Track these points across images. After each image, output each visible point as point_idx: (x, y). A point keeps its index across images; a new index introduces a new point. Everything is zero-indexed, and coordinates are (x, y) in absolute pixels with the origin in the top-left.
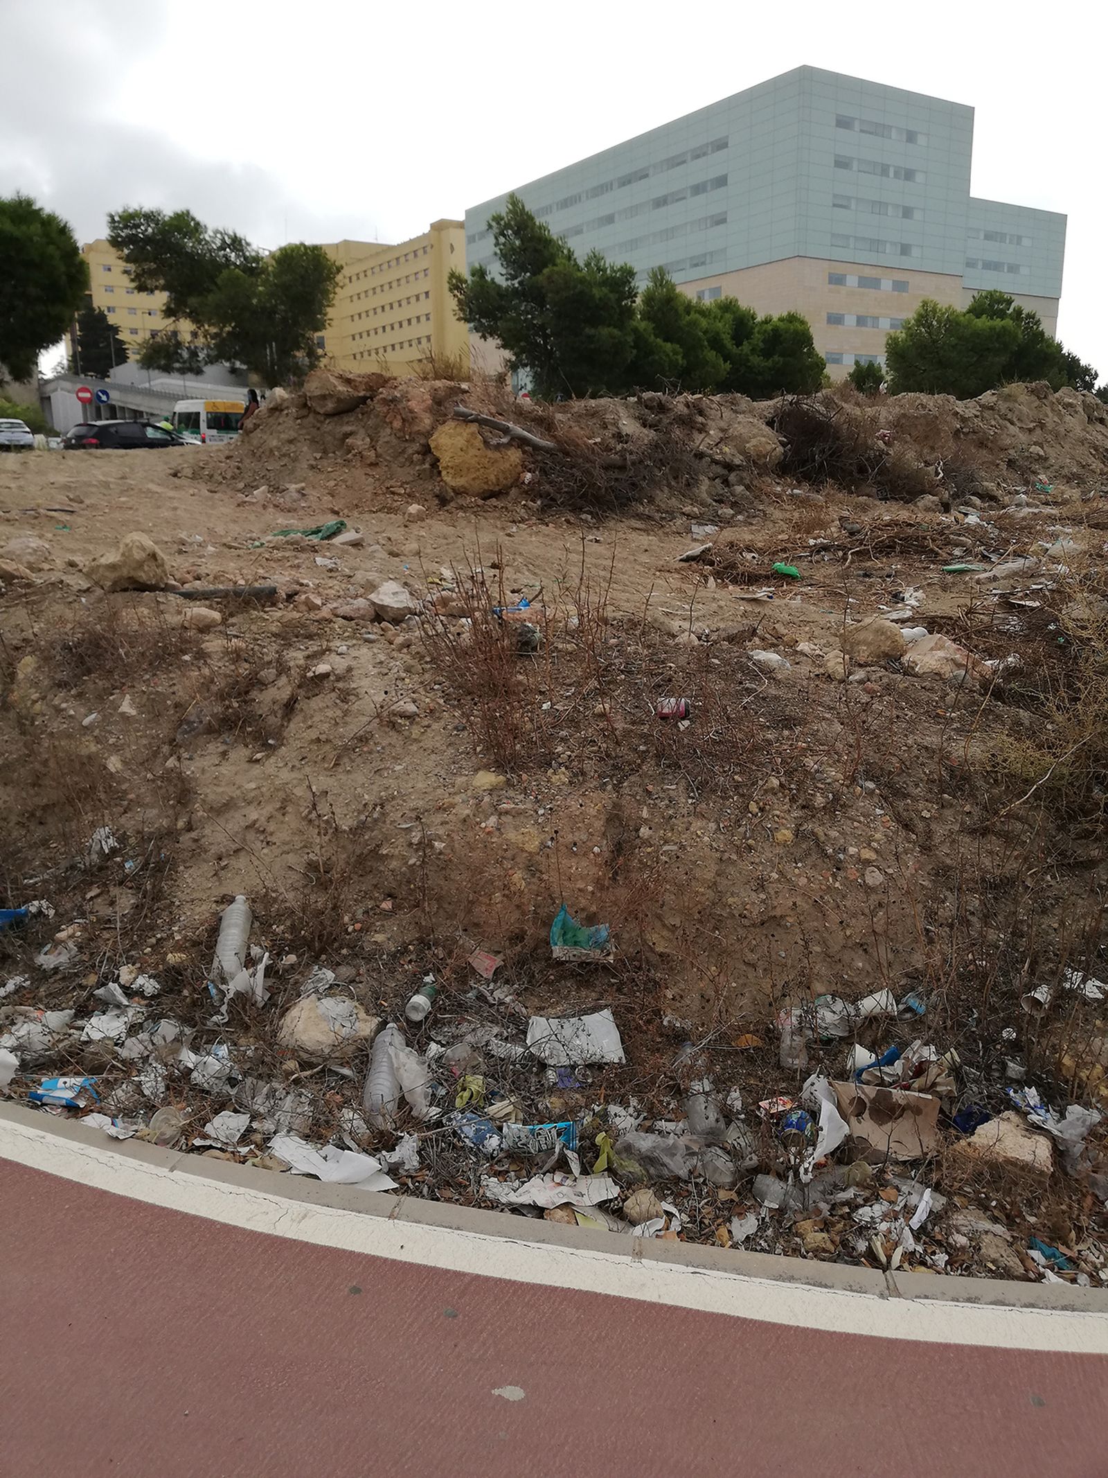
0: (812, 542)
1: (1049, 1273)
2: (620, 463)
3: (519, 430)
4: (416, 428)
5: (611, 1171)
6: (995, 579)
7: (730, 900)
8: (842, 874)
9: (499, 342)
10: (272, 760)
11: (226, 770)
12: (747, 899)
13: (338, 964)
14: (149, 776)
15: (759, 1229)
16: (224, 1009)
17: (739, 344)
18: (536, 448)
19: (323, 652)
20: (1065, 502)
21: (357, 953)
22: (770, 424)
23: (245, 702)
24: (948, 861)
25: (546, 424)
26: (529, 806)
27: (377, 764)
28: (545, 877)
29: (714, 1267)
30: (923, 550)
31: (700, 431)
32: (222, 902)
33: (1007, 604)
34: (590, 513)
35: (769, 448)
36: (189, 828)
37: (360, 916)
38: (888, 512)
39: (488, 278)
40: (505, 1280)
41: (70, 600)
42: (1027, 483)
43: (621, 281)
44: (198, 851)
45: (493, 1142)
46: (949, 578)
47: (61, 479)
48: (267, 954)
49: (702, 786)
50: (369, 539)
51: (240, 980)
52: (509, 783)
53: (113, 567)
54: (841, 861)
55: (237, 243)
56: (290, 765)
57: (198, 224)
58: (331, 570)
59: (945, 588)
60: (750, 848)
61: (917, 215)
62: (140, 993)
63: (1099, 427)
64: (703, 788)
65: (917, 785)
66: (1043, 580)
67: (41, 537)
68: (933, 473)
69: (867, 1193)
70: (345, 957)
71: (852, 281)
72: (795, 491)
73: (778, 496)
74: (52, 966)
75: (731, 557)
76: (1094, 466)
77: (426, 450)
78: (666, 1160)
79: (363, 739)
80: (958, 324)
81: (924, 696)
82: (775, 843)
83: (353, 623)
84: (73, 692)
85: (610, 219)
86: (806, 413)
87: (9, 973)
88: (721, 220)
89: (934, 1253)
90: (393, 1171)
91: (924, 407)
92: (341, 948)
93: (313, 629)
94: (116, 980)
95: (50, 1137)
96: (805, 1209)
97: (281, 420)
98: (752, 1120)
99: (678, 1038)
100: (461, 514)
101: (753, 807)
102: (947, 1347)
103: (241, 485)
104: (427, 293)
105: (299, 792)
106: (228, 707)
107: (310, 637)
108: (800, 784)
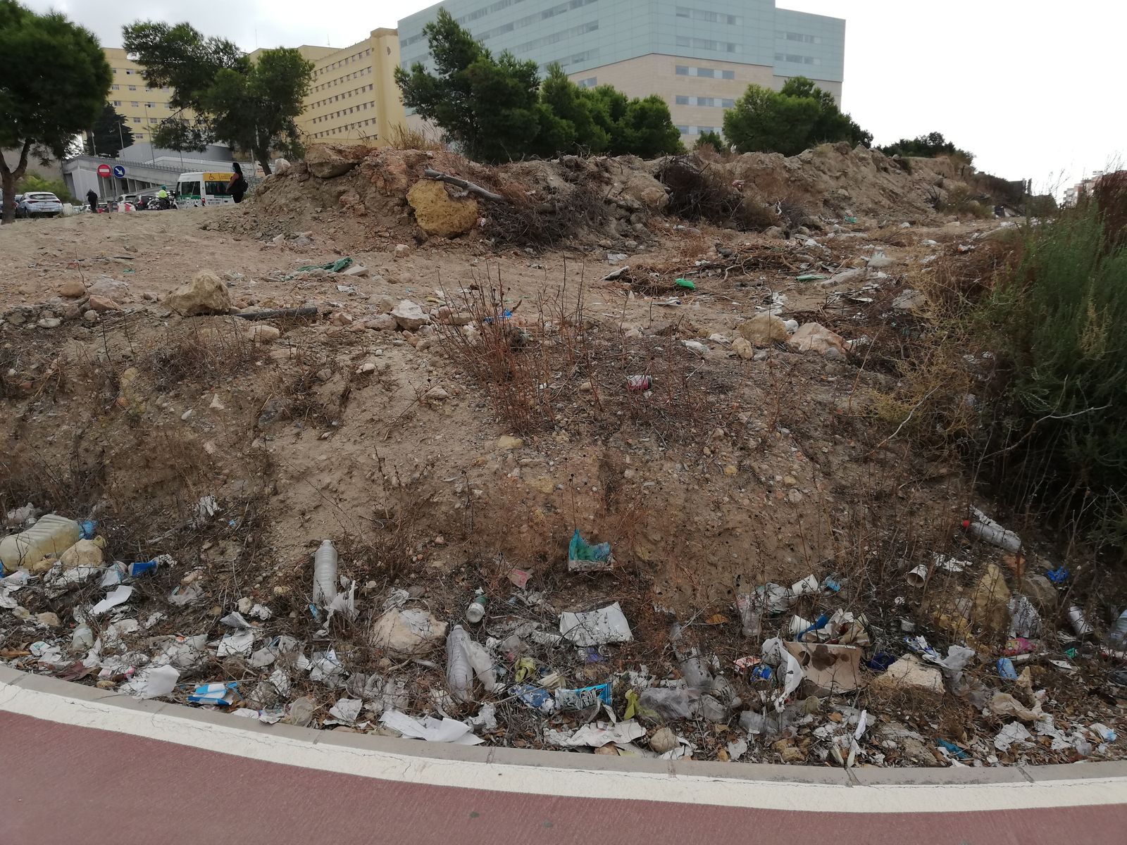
0: (698, 263)
1: (954, 761)
2: (551, 209)
3: (474, 186)
4: (395, 186)
5: (636, 718)
6: (835, 284)
7: (696, 519)
8: (772, 495)
9: (436, 121)
10: (337, 437)
11: (301, 446)
12: (706, 517)
13: (409, 585)
14: (239, 455)
15: (749, 749)
16: (326, 624)
17: (615, 120)
18: (488, 199)
19: (364, 355)
20: (866, 230)
21: (423, 577)
22: (657, 177)
23: (309, 395)
24: (844, 482)
25: (492, 181)
26: (542, 459)
27: (422, 436)
28: (559, 511)
29: (728, 775)
30: (779, 266)
31: (607, 184)
32: (311, 546)
33: (849, 301)
34: (532, 247)
35: (658, 195)
36: (275, 492)
37: (420, 548)
38: (749, 240)
39: (425, 73)
40: (582, 798)
41: (156, 324)
42: (838, 216)
43: (526, 74)
44: (285, 509)
45: (549, 704)
46: (802, 285)
47: (115, 234)
48: (354, 582)
49: (667, 438)
50: (372, 271)
51: (337, 603)
52: (525, 444)
53: (188, 297)
54: (771, 486)
55: (228, 48)
56: (353, 440)
57: (196, 34)
58: (350, 295)
59: (800, 292)
60: (707, 480)
61: (738, 22)
62: (257, 618)
63: (884, 174)
64: (668, 439)
65: (816, 430)
66: (870, 283)
67: (115, 278)
68: (774, 210)
69: (820, 718)
70: (414, 580)
71: (693, 71)
72: (680, 227)
73: (668, 230)
74: (184, 603)
75: (644, 275)
76: (883, 203)
77: (404, 203)
78: (675, 706)
79: (408, 417)
80: (775, 101)
81: (810, 367)
82: (725, 475)
83: (382, 332)
84: (172, 394)
85: (510, 27)
86: (683, 168)
87: (149, 611)
88: (593, 27)
89: (874, 754)
90: (478, 731)
91: (762, 163)
92: (410, 573)
93: (353, 337)
94: (237, 609)
95: (215, 727)
96: (779, 731)
97: (287, 183)
98: (730, 674)
99: (670, 621)
100: (434, 251)
101: (707, 451)
102: (899, 815)
103: (259, 235)
104: (371, 86)
105: (362, 459)
106: (296, 400)
107: (351, 344)
108: (737, 432)
